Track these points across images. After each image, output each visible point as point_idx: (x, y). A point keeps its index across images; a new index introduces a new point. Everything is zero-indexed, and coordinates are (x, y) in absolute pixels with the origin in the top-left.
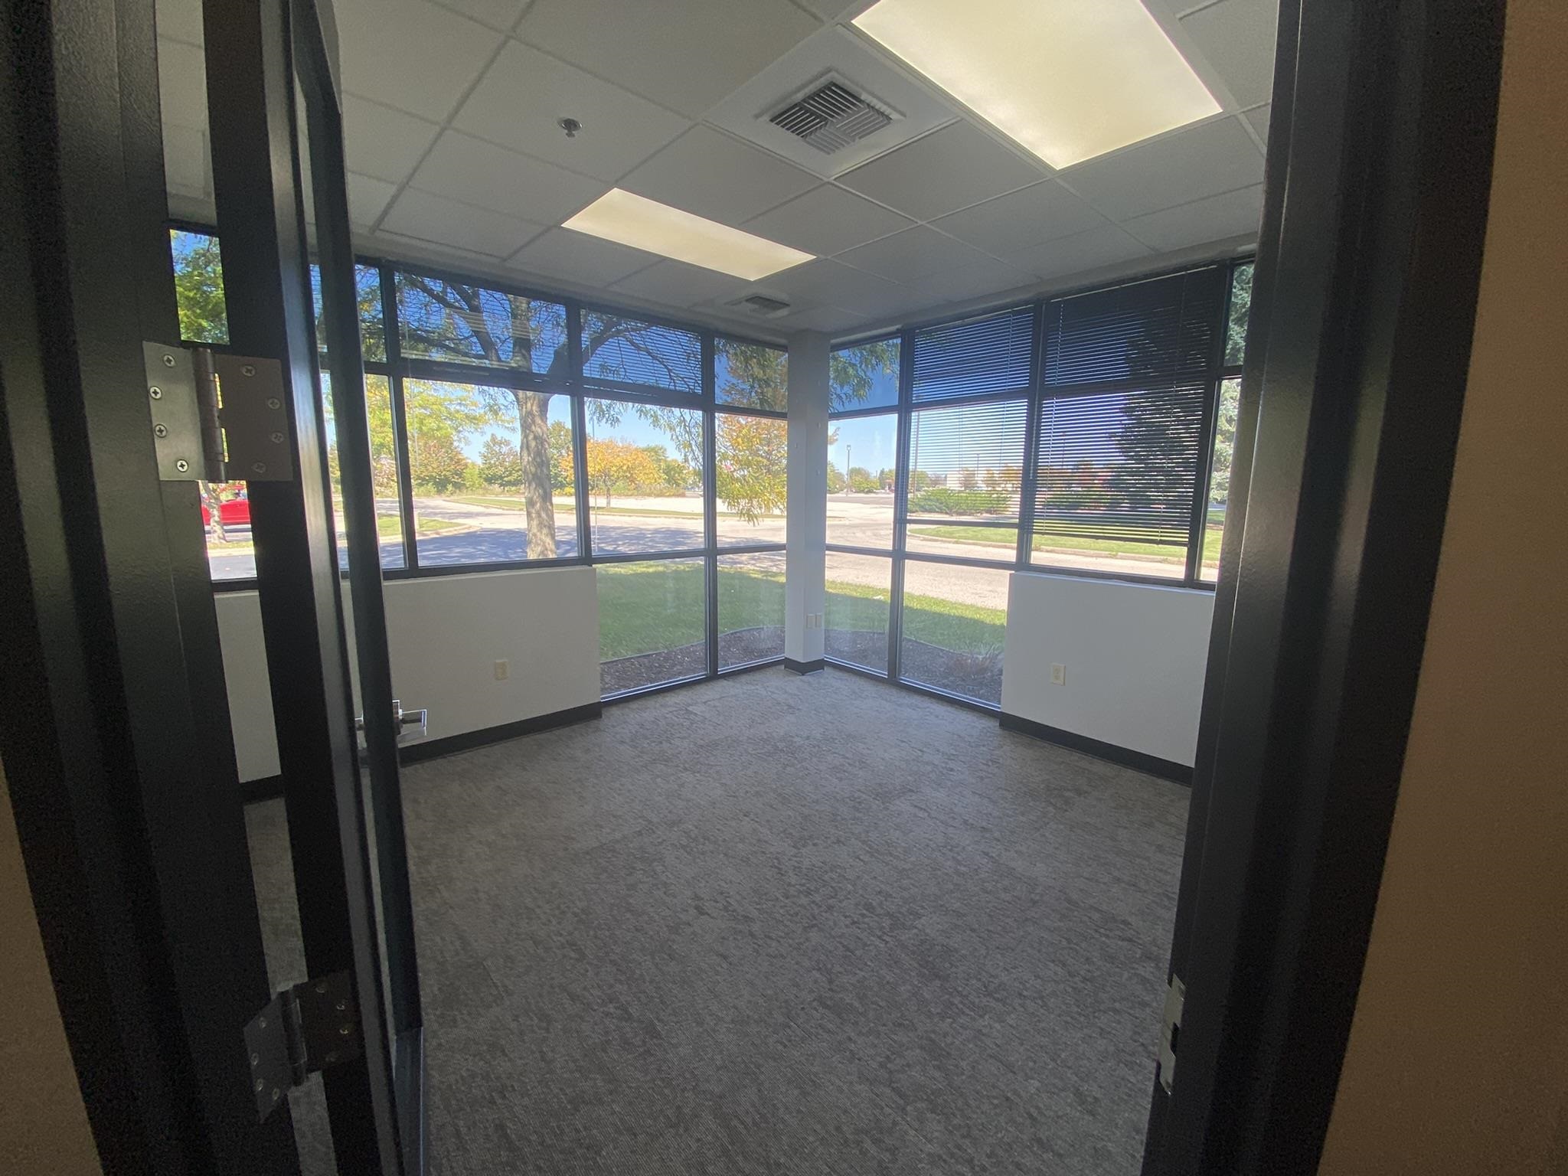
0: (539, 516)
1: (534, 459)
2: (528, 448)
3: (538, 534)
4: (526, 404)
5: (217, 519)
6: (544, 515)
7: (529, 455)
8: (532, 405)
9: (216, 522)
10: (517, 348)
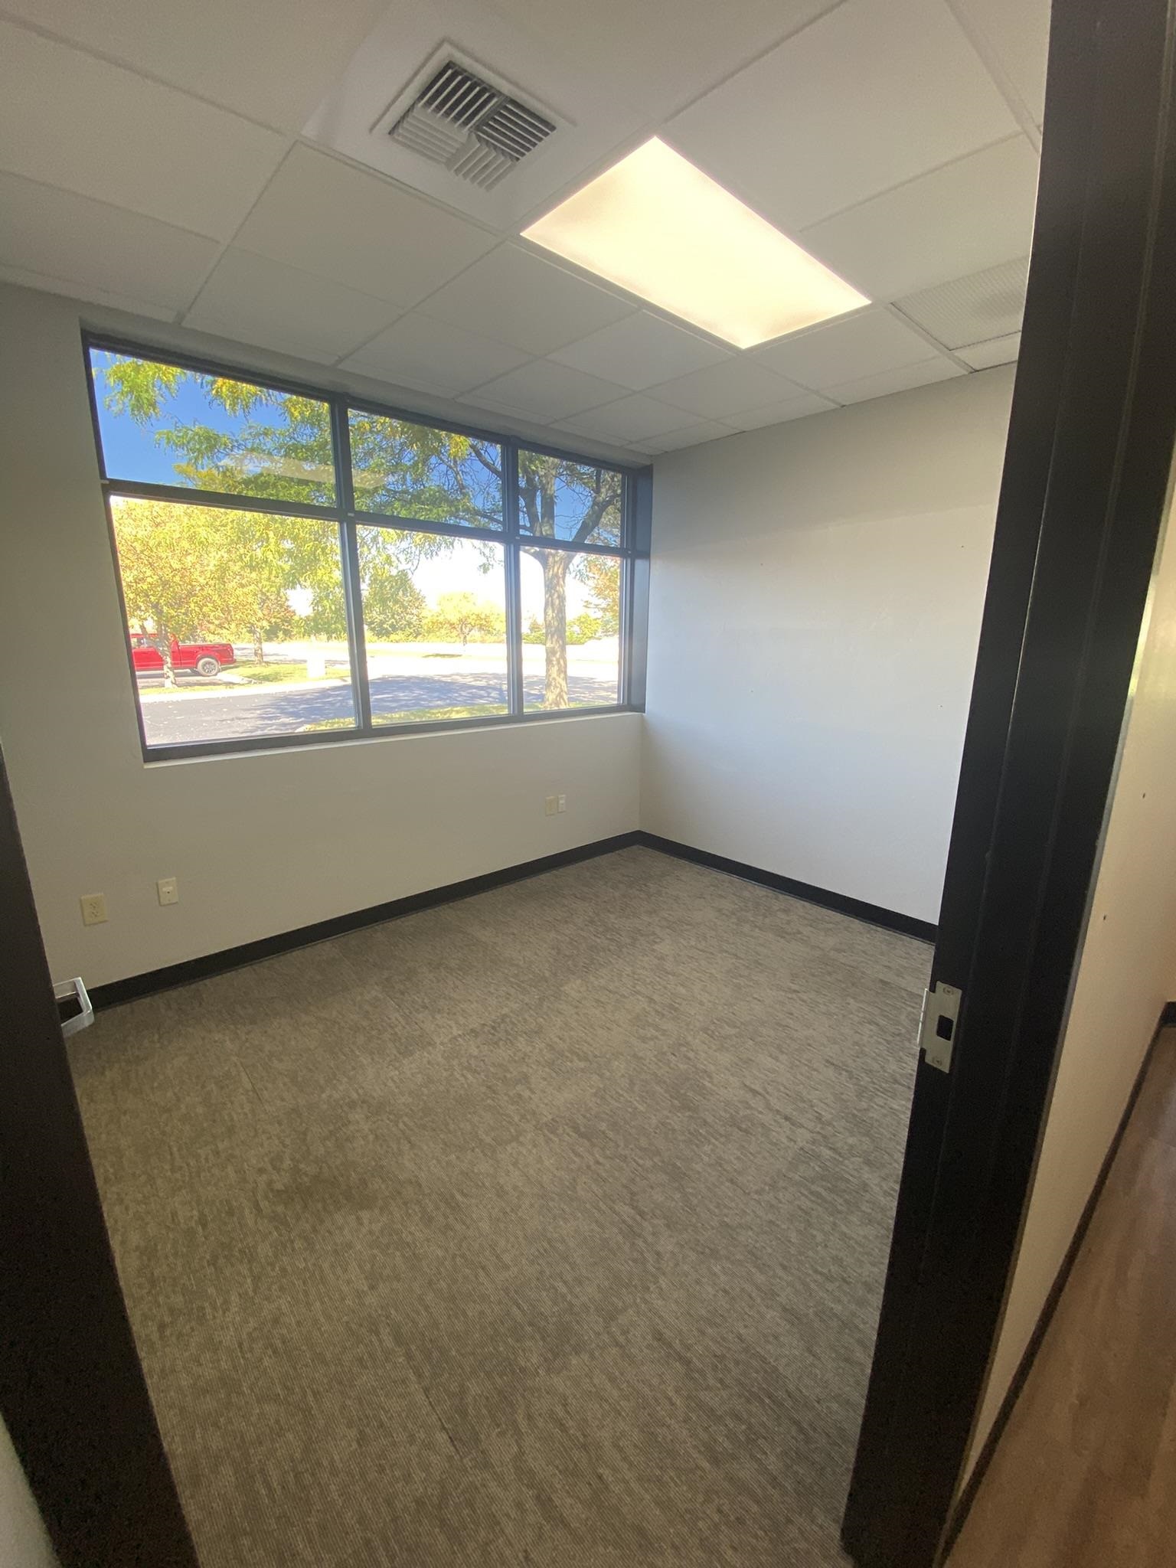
0: (559, 663)
1: (557, 615)
2: (553, 605)
3: (557, 678)
4: (553, 567)
5: (169, 665)
6: (562, 662)
7: (553, 612)
8: (558, 569)
9: (168, 668)
10: (546, 519)
